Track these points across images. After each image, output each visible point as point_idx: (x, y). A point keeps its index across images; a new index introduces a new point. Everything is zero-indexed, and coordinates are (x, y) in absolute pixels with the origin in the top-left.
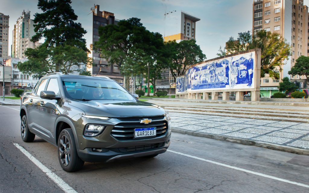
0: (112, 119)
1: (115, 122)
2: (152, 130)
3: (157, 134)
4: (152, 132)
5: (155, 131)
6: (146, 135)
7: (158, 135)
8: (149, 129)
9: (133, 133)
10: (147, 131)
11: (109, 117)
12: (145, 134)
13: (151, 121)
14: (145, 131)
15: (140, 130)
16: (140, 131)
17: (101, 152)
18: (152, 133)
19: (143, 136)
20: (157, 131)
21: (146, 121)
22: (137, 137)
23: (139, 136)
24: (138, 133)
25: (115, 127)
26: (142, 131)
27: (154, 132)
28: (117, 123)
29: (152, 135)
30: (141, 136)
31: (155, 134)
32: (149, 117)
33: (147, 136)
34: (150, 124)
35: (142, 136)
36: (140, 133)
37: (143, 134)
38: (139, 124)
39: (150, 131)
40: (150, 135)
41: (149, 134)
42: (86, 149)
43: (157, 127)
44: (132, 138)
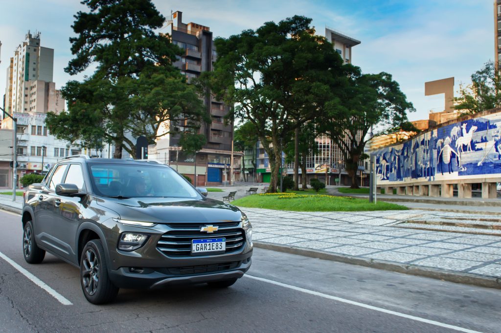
0: (159, 226)
1: (162, 229)
2: (218, 243)
3: (226, 249)
4: (219, 245)
5: (224, 244)
6: (210, 249)
7: (228, 251)
8: (214, 241)
9: (190, 246)
10: (211, 243)
11: (154, 223)
12: (208, 247)
13: (216, 228)
14: (208, 244)
15: (200, 242)
16: (200, 244)
17: (143, 273)
18: (219, 246)
19: (206, 251)
20: (227, 244)
21: (210, 229)
22: (196, 251)
23: (198, 251)
24: (198, 246)
25: (163, 236)
26: (203, 244)
27: (222, 246)
28: (165, 231)
29: (219, 250)
30: (202, 251)
31: (224, 249)
32: (214, 224)
33: (211, 250)
34: (215, 233)
35: (204, 251)
36: (200, 246)
37: (205, 248)
38: (199, 233)
39: (216, 243)
40: (216, 250)
41: (214, 247)
42: (122, 269)
43: (227, 238)
44: (189, 254)
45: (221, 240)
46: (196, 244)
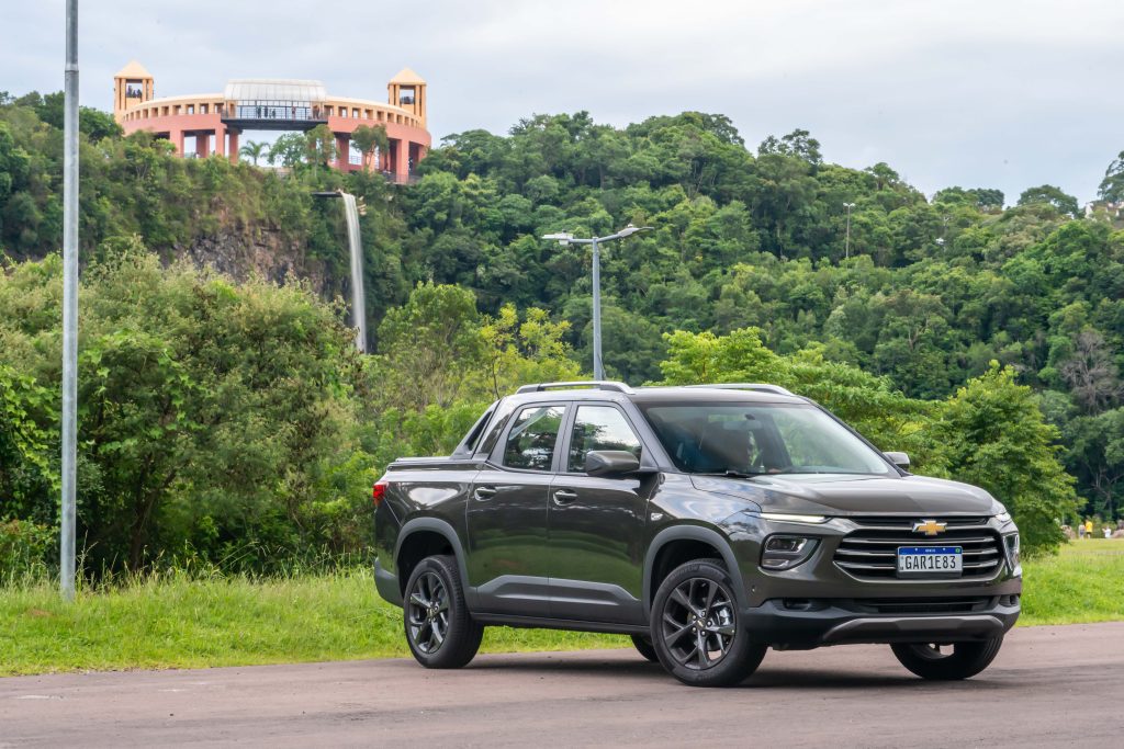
0: (835, 522)
1: (843, 526)
2: (948, 555)
3: (964, 569)
4: (950, 560)
5: (958, 558)
6: (932, 567)
7: (967, 573)
8: (939, 551)
9: (893, 560)
10: (934, 556)
11: (826, 517)
12: (928, 564)
13: (942, 526)
14: (928, 556)
15: (913, 552)
16: (913, 556)
17: (809, 610)
18: (950, 563)
19: (924, 570)
20: (966, 559)
21: (930, 527)
22: (905, 570)
23: (909, 570)
24: (909, 560)
25: (846, 540)
26: (919, 556)
27: (956, 562)
28: (847, 530)
29: (949, 569)
30: (916, 570)
31: (959, 567)
32: (939, 519)
33: (935, 570)
34: (940, 535)
35: (920, 570)
36: (912, 561)
37: (923, 564)
38: (910, 534)
39: (942, 556)
40: (943, 570)
41: (940, 565)
42: (769, 604)
43: (966, 547)
44: (892, 574)
45: (952, 551)
46: (905, 556)
